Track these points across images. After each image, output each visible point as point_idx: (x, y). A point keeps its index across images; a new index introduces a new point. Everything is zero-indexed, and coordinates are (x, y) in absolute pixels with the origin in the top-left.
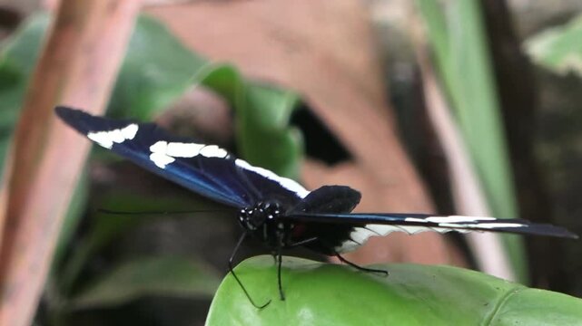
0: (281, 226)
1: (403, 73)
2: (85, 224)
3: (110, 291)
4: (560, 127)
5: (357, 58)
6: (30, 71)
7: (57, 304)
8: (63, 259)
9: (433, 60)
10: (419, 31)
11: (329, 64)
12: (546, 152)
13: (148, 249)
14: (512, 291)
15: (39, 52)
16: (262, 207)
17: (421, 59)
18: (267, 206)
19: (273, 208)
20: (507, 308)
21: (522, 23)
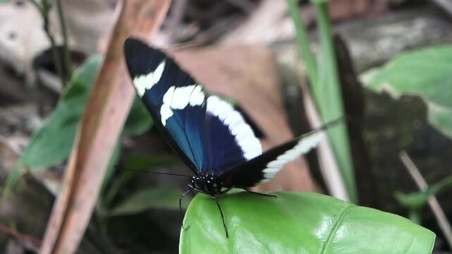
0: (215, 185)
1: (292, 91)
2: (118, 169)
3: (131, 206)
4: (378, 122)
5: (268, 83)
6: (90, 86)
7: (102, 213)
8: (106, 188)
9: (309, 84)
10: (302, 68)
11: (253, 85)
12: (369, 136)
13: (152, 184)
14: (349, 208)
15: (96, 75)
16: (204, 176)
17: (303, 84)
18: (207, 176)
19: (210, 176)
20: (346, 218)
21: (358, 65)
